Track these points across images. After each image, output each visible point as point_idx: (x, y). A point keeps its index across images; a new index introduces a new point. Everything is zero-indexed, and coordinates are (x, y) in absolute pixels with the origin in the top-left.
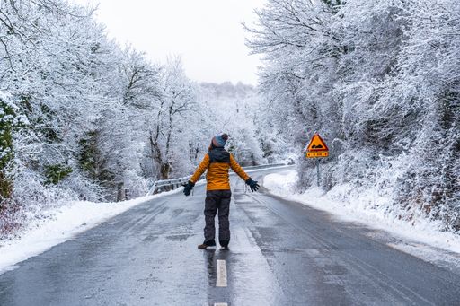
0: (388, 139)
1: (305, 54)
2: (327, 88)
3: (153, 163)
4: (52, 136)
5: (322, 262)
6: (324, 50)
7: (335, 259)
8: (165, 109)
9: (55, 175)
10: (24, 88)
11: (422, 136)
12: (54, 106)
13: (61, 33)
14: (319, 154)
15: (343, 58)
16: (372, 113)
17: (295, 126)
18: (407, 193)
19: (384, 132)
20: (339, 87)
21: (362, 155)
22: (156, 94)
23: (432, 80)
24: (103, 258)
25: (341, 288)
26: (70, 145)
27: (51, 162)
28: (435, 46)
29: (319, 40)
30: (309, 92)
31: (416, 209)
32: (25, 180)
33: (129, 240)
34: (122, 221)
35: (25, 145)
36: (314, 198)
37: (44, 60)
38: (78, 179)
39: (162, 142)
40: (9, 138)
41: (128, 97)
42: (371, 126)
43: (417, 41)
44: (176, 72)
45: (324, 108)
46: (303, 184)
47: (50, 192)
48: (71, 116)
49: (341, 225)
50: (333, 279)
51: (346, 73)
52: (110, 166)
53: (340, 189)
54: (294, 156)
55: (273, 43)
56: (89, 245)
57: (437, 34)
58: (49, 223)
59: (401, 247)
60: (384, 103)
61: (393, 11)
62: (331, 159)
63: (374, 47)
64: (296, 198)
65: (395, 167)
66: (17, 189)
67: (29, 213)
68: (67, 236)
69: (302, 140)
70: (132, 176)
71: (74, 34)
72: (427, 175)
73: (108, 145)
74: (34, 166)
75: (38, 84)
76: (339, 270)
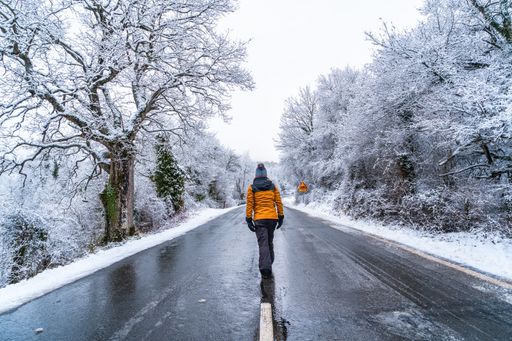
0: (330, 184)
1: (297, 150)
2: (307, 164)
3: (237, 193)
4: (199, 183)
5: (304, 233)
6: (305, 149)
7: (310, 232)
8: (242, 172)
9: (200, 198)
10: (189, 165)
11: (343, 183)
12: (200, 171)
13: (203, 143)
14: (304, 190)
15: (312, 152)
16: (324, 174)
17: (294, 178)
18: (338, 205)
19: (329, 181)
20: (311, 164)
21: (320, 190)
22: (239, 166)
23: (347, 161)
24: (217, 231)
25: (311, 243)
26: (205, 186)
27: (198, 192)
28: (347, 148)
29: (303, 145)
30: (299, 165)
31: (341, 212)
32: (188, 200)
33: (228, 224)
34: (225, 216)
35: (189, 186)
36: (301, 207)
37: (196, 153)
38: (208, 199)
39: (241, 185)
40: (183, 183)
41: (228, 167)
42: (323, 179)
43: (341, 146)
44: (247, 157)
45: (305, 172)
46: (297, 202)
47: (198, 205)
48: (206, 175)
49: (312, 218)
50: (309, 240)
51: (313, 158)
52: (221, 195)
53: (312, 204)
54: (294, 191)
55: (285, 146)
56: (212, 226)
57: (348, 144)
58: (198, 217)
59: (335, 227)
60: (329, 170)
61: (331, 134)
62: (309, 192)
63: (324, 148)
64: (294, 207)
65: (333, 195)
66: (186, 203)
67: (190, 213)
68: (205, 222)
69: (297, 184)
70: (229, 198)
71: (208, 144)
72: (345, 198)
73: (220, 186)
74: (192, 194)
75: (194, 162)
76: (311, 236)
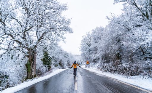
0: (96, 62)
1: (86, 51)
2: (89, 55)
3: (68, 64)
4: (56, 61)
5: (88, 77)
6: (88, 51)
7: (90, 76)
8: (69, 58)
9: (56, 66)
10: (53, 56)
11: (100, 61)
12: (56, 58)
13: (57, 49)
14: (88, 63)
15: (91, 52)
16: (94, 58)
17: (85, 60)
18: (98, 68)
19: (96, 61)
20: (90, 55)
21: (93, 63)
22: (68, 56)
23: (101, 54)
24: (61, 76)
25: (90, 80)
26: (58, 62)
27: (56, 64)
28: (101, 51)
29: (88, 50)
30: (87, 56)
31: (99, 70)
32: (53, 66)
33: (65, 74)
34: (64, 72)
35: (53, 62)
36: (87, 69)
37: (55, 52)
38: (59, 66)
39: (69, 62)
40: (51, 61)
41: (65, 56)
42: (94, 60)
43: (99, 50)
44: (71, 53)
45: (88, 58)
46: (86, 67)
47: (56, 68)
48: (58, 59)
49: (91, 72)
50: (90, 79)
51: (91, 54)
52: (63, 65)
53: (90, 68)
54: (85, 63)
55: (82, 50)
56: (60, 74)
57: (101, 49)
58: (55, 72)
59: (98, 75)
60: (95, 57)
61: (96, 46)
62: (89, 64)
63: (94, 51)
64: (85, 69)
65: (97, 65)
66: (52, 67)
67: (53, 70)
68: (57, 73)
69: (86, 62)
70: (65, 66)
71: (59, 49)
72: (100, 66)
73: (63, 62)
74: (54, 65)
75: (55, 55)
76: (90, 78)
